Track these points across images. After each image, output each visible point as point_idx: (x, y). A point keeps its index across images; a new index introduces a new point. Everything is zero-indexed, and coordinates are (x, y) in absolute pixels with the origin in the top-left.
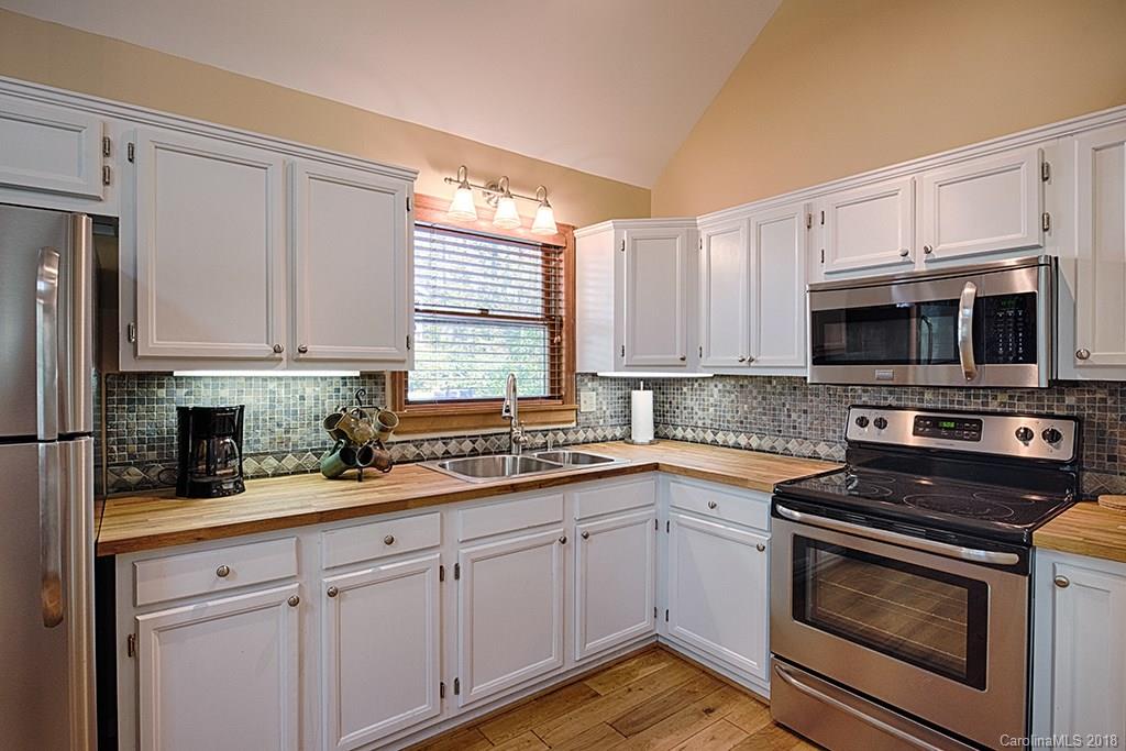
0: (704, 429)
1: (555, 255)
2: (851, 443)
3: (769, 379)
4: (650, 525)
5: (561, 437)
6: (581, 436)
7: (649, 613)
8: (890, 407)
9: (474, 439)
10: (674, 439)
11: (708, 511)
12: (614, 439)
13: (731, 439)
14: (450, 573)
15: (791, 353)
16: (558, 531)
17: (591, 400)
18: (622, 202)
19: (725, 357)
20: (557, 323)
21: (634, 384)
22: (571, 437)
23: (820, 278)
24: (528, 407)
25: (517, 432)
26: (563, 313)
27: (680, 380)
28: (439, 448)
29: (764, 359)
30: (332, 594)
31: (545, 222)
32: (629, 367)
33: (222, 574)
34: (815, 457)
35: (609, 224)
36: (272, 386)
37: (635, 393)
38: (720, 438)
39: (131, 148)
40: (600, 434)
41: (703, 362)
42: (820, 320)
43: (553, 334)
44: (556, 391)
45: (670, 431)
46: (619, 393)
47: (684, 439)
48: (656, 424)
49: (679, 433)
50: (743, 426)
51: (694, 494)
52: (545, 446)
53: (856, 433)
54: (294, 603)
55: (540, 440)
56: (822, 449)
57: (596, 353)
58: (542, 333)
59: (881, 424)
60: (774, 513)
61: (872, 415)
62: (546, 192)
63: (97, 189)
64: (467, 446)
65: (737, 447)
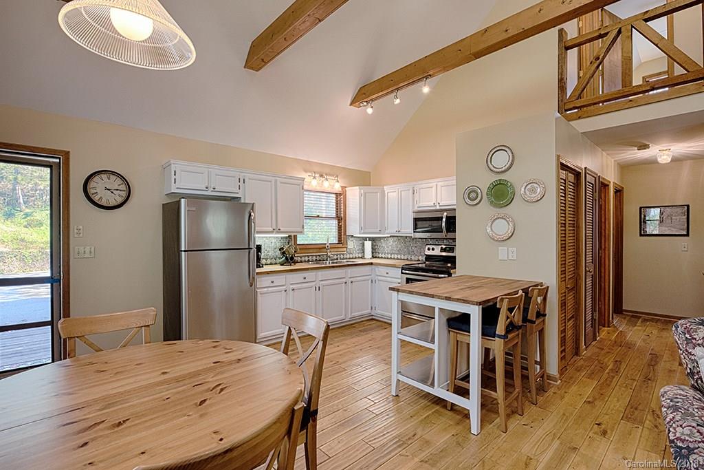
0: (388, 253)
1: (340, 197)
2: (426, 255)
3: (406, 237)
4: (370, 281)
5: (342, 257)
6: (348, 256)
7: (370, 308)
8: (436, 245)
9: (316, 256)
10: (379, 258)
11: (386, 275)
12: (359, 258)
13: (396, 257)
14: (317, 289)
15: (408, 229)
16: (344, 280)
17: (351, 244)
18: (362, 178)
19: (392, 230)
20: (340, 219)
21: (365, 239)
22: (345, 257)
23: (416, 209)
24: (333, 246)
25: (329, 254)
26: (342, 215)
27: (380, 238)
28: (307, 259)
29: (403, 231)
30: (293, 290)
31: (337, 187)
32: (364, 233)
33: (273, 282)
34: (411, 260)
35: (358, 187)
36: (265, 239)
37: (365, 242)
38: (393, 256)
39: (244, 180)
40: (354, 256)
41: (386, 232)
42: (416, 220)
43: (339, 223)
44: (340, 242)
45: (377, 255)
46: (361, 242)
47: (382, 258)
48: (373, 253)
49: (380, 255)
50: (399, 252)
51: (383, 270)
52: (337, 259)
53: (428, 253)
54: (286, 291)
55: (335, 257)
56: (420, 258)
57: (353, 229)
58: (335, 222)
59: (433, 249)
60: (402, 273)
61: (431, 247)
62: (337, 176)
63: (238, 191)
64: (314, 258)
65: (398, 259)
